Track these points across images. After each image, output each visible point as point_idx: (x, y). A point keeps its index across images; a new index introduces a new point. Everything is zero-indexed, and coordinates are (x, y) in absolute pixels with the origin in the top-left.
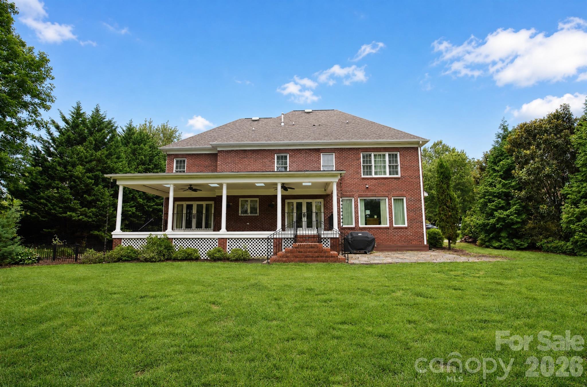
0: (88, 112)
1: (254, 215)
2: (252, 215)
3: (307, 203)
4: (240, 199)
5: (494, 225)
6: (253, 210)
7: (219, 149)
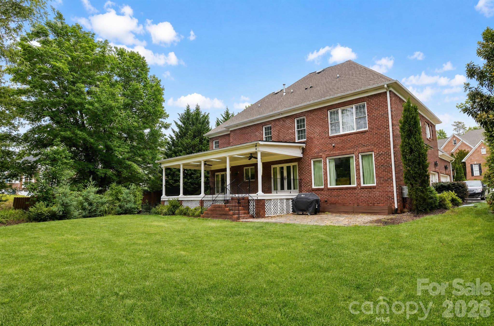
0: (193, 109)
3: (287, 167)
4: (245, 168)
7: (230, 130)
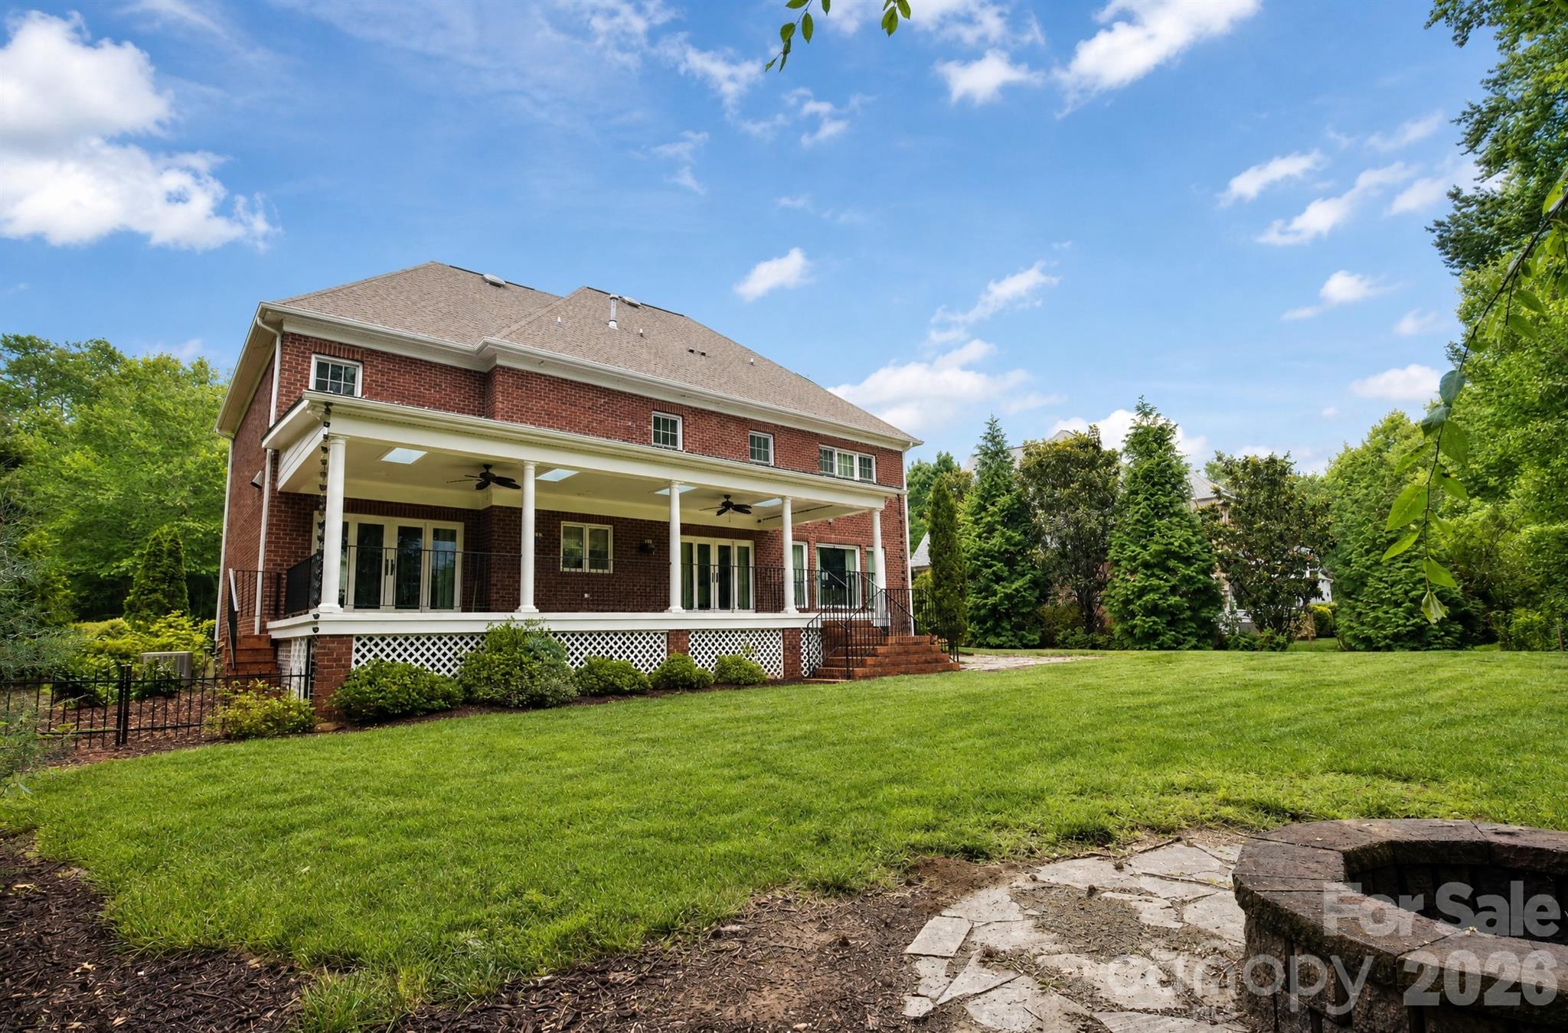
1: (600, 571)
2: (593, 571)
3: (719, 547)
4: (563, 524)
5: (995, 606)
6: (598, 558)
7: (499, 361)
